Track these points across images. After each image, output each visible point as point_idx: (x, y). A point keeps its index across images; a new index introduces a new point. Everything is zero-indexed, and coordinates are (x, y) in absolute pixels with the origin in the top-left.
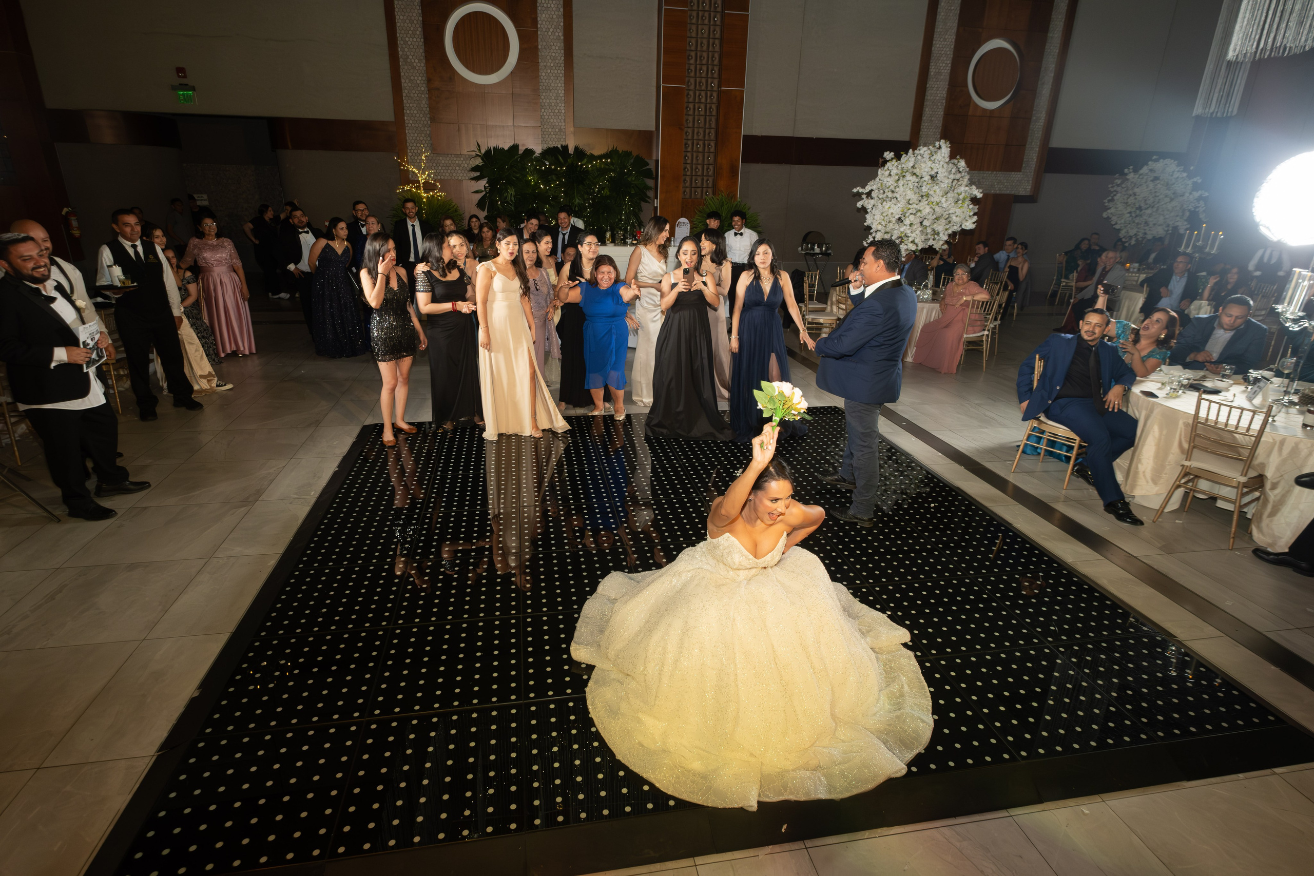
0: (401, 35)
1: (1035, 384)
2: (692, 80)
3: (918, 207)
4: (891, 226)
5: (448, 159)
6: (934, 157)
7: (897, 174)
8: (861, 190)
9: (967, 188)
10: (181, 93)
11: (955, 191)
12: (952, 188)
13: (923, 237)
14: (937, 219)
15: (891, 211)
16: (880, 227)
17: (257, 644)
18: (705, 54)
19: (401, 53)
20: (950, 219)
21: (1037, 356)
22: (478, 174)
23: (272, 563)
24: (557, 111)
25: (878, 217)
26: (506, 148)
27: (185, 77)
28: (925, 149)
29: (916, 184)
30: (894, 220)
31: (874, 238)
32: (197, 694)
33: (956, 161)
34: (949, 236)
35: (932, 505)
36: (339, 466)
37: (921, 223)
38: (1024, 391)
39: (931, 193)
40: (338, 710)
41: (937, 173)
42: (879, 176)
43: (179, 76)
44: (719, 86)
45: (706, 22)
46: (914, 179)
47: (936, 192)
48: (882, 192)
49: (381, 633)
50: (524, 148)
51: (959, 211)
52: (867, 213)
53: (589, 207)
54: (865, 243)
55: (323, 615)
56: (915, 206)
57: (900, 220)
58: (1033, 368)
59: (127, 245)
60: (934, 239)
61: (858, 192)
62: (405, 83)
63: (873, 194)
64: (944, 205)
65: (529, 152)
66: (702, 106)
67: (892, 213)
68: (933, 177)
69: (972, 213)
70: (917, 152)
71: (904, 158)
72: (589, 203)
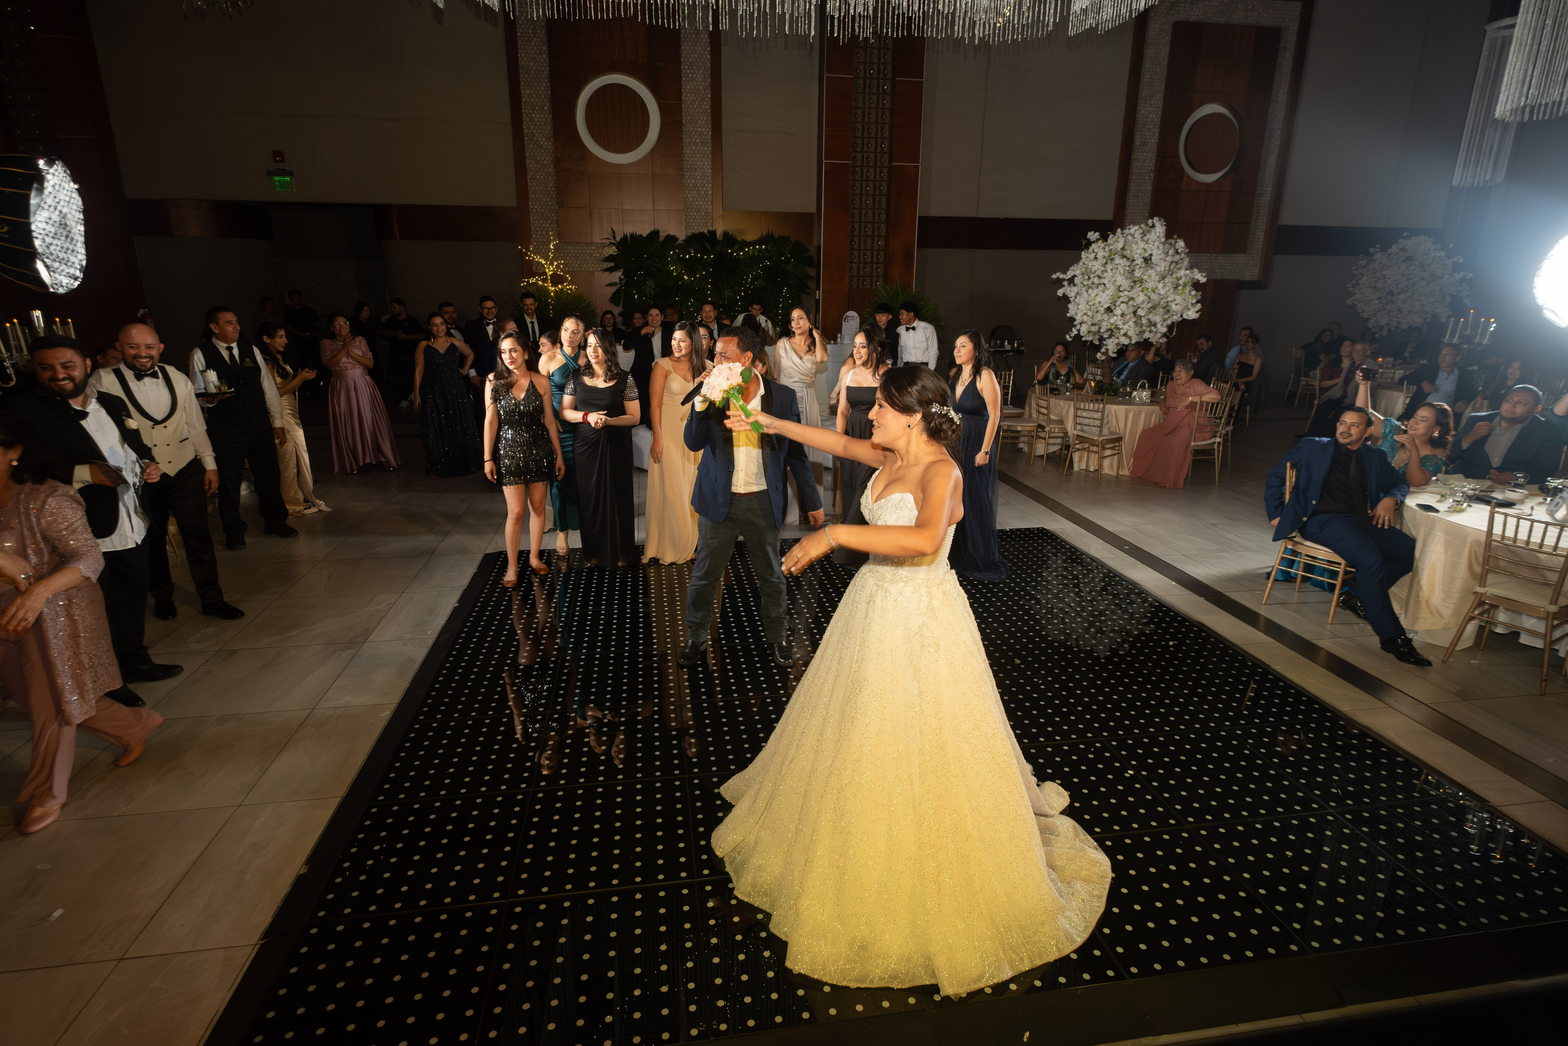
0: (527, 111)
1: (1287, 497)
2: (859, 156)
3: (1131, 294)
4: (1099, 317)
5: (578, 248)
6: (1148, 237)
7: (1104, 257)
8: (1062, 276)
9: (1188, 272)
10: (277, 178)
11: (1174, 276)
12: (1171, 272)
13: (1137, 329)
14: (1154, 308)
15: (1099, 299)
16: (1085, 318)
17: (374, 810)
18: (873, 127)
19: (526, 131)
20: (1168, 308)
21: (1288, 465)
22: (612, 264)
23: (387, 714)
24: (703, 192)
25: (1083, 307)
26: (645, 235)
27: (282, 161)
28: (1136, 227)
29: (1127, 268)
30: (1102, 310)
31: (1079, 331)
32: (303, 871)
33: (1173, 241)
34: (1170, 328)
35: (1171, 643)
36: (460, 601)
37: (1135, 313)
38: (1275, 506)
39: (1145, 277)
40: (475, 889)
41: (1151, 255)
42: (1083, 260)
43: (276, 161)
44: (891, 161)
45: (875, 90)
46: (1124, 262)
47: (1151, 278)
48: (1086, 277)
49: (520, 797)
50: (666, 234)
51: (1178, 298)
52: (1070, 302)
54: (1068, 337)
55: (451, 776)
56: (1126, 293)
57: (1109, 310)
58: (1284, 479)
59: (222, 346)
60: (1150, 332)
61: (1058, 278)
62: (530, 163)
63: (1076, 281)
64: (1162, 292)
65: (670, 239)
66: (871, 184)
67: (1100, 302)
68: (1147, 260)
69: (1194, 301)
70: (1126, 231)
71: (1111, 239)
72: (741, 296)
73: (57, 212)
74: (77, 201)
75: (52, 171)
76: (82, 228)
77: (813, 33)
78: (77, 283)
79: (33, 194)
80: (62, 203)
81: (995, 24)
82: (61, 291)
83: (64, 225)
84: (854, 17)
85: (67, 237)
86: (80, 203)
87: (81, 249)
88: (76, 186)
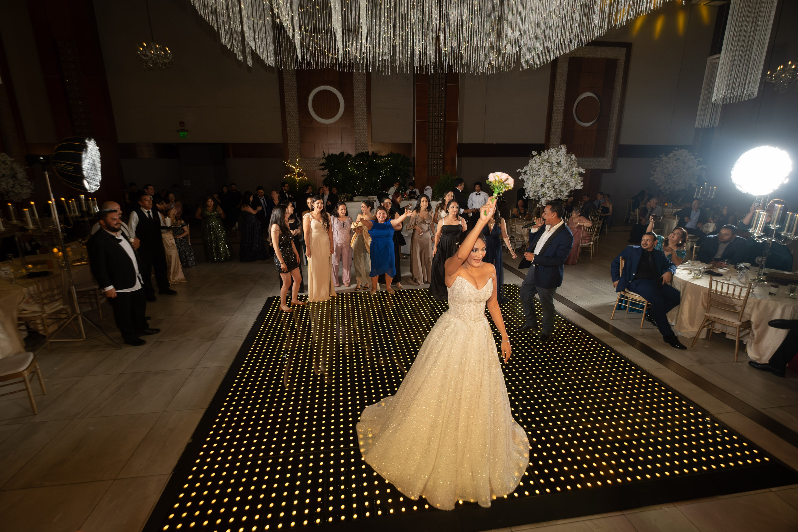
0: (287, 102)
1: (621, 272)
2: (431, 118)
3: (551, 179)
4: (537, 189)
5: (309, 160)
6: (559, 153)
7: (539, 163)
8: (521, 171)
9: (577, 169)
10: (181, 133)
11: (571, 170)
12: (569, 169)
13: (555, 194)
15: (537, 181)
16: (532, 189)
17: (220, 414)
18: (437, 105)
19: (287, 111)
20: (568, 185)
21: (621, 257)
22: (324, 167)
24: (363, 135)
25: (530, 184)
26: (338, 154)
27: (184, 126)
28: (553, 149)
29: (550, 167)
30: (539, 186)
31: (529, 194)
32: (190, 441)
33: (570, 155)
34: (569, 192)
35: (566, 336)
36: (257, 319)
37: (553, 187)
38: (615, 276)
39: (558, 171)
41: (560, 161)
42: (530, 164)
43: (181, 126)
44: (445, 120)
45: (438, 90)
46: (548, 165)
47: (561, 172)
48: (532, 171)
50: (347, 154)
51: (573, 180)
53: (379, 182)
54: (524, 197)
56: (549, 178)
57: (542, 186)
58: (619, 264)
59: (145, 211)
60: (561, 195)
61: (519, 171)
62: (288, 124)
63: (527, 173)
64: (566, 178)
65: (349, 156)
66: (436, 130)
67: (538, 182)
68: (559, 164)
69: (580, 181)
70: (549, 151)
71: (542, 154)
72: (380, 180)
73: (92, 160)
74: (98, 154)
75: (90, 143)
76: (100, 165)
77: (409, 72)
78: (98, 188)
79: (84, 153)
80: (94, 156)
81: (488, 67)
82: (92, 191)
83: (94, 165)
84: (426, 66)
85: (95, 169)
86: (99, 154)
87: (99, 173)
88: (98, 148)
